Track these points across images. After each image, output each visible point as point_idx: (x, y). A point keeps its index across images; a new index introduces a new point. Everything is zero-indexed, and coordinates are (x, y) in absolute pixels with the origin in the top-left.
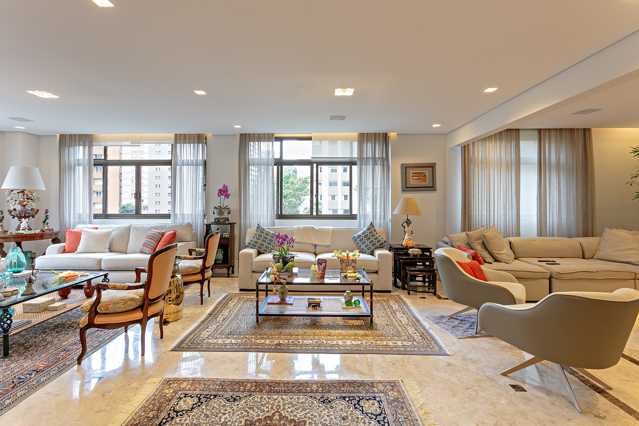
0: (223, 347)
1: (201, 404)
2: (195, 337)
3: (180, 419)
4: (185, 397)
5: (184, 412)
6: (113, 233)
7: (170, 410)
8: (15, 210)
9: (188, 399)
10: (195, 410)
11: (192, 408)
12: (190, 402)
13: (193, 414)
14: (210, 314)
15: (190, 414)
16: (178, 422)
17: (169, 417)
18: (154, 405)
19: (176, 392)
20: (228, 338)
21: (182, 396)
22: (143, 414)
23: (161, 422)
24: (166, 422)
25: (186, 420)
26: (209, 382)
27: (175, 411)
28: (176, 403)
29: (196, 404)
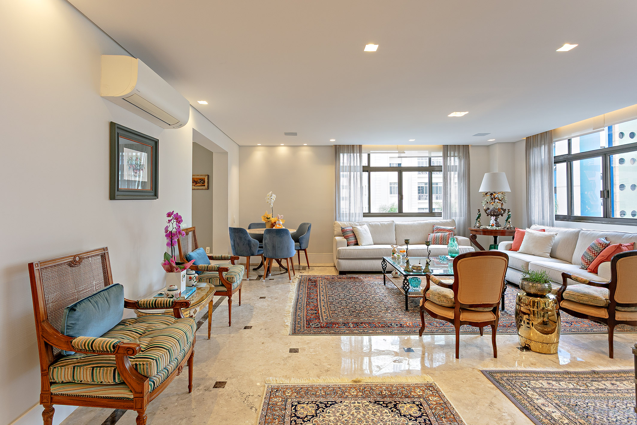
0: (530, 408)
1: (414, 420)
2: (524, 378)
3: (387, 411)
4: (418, 405)
5: (398, 411)
6: (557, 238)
7: (395, 402)
8: (488, 209)
9: (416, 408)
10: (403, 418)
11: (404, 416)
12: (414, 411)
13: (398, 419)
14: (594, 372)
15: (397, 416)
16: (384, 412)
17: (387, 404)
18: (398, 389)
19: (419, 397)
20: (557, 406)
21: (417, 403)
22: (384, 388)
23: (379, 402)
24: (381, 405)
25: (388, 416)
26: (452, 416)
27: (395, 405)
28: (405, 402)
29: (411, 416)
